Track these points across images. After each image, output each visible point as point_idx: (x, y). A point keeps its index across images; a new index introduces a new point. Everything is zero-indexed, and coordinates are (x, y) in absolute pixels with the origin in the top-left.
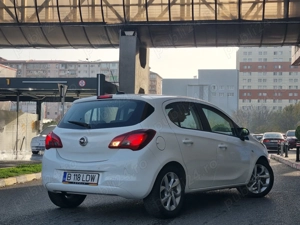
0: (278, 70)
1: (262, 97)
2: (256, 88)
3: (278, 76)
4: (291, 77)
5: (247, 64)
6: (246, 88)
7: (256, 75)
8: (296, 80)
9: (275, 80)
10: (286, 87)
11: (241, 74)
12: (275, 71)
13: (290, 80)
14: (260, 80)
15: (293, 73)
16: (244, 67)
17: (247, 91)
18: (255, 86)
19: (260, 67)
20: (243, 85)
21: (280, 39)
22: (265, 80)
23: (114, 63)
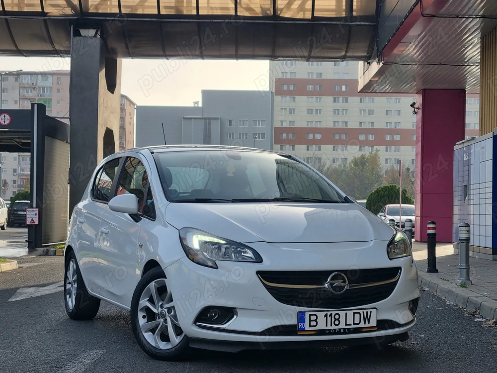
0: (341, 93)
1: (314, 142)
2: (303, 124)
3: (340, 105)
4: (363, 106)
5: (288, 82)
6: (286, 125)
7: (303, 102)
8: (371, 112)
9: (336, 111)
10: (353, 124)
11: (278, 99)
12: (336, 95)
13: (362, 111)
14: (310, 111)
15: (367, 100)
16: (281, 86)
17: (288, 130)
19: (310, 87)
20: (281, 119)
21: (340, 49)
22: (318, 111)
23: (44, 74)
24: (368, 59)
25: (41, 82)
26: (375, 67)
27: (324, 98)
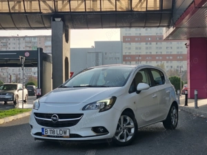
0: (149, 41)
2: (134, 54)
3: (148, 45)
4: (157, 46)
5: (128, 37)
6: (127, 54)
7: (134, 45)
8: (161, 48)
9: (147, 48)
10: (154, 53)
11: (124, 44)
12: (147, 42)
13: (157, 48)
14: (137, 48)
15: (159, 43)
16: (125, 39)
17: (128, 56)
18: (133, 53)
19: (136, 39)
20: (126, 52)
21: (156, 23)
22: (140, 48)
23: (34, 37)
24: (168, 27)
25: (33, 40)
26: (172, 29)
27: (142, 43)
